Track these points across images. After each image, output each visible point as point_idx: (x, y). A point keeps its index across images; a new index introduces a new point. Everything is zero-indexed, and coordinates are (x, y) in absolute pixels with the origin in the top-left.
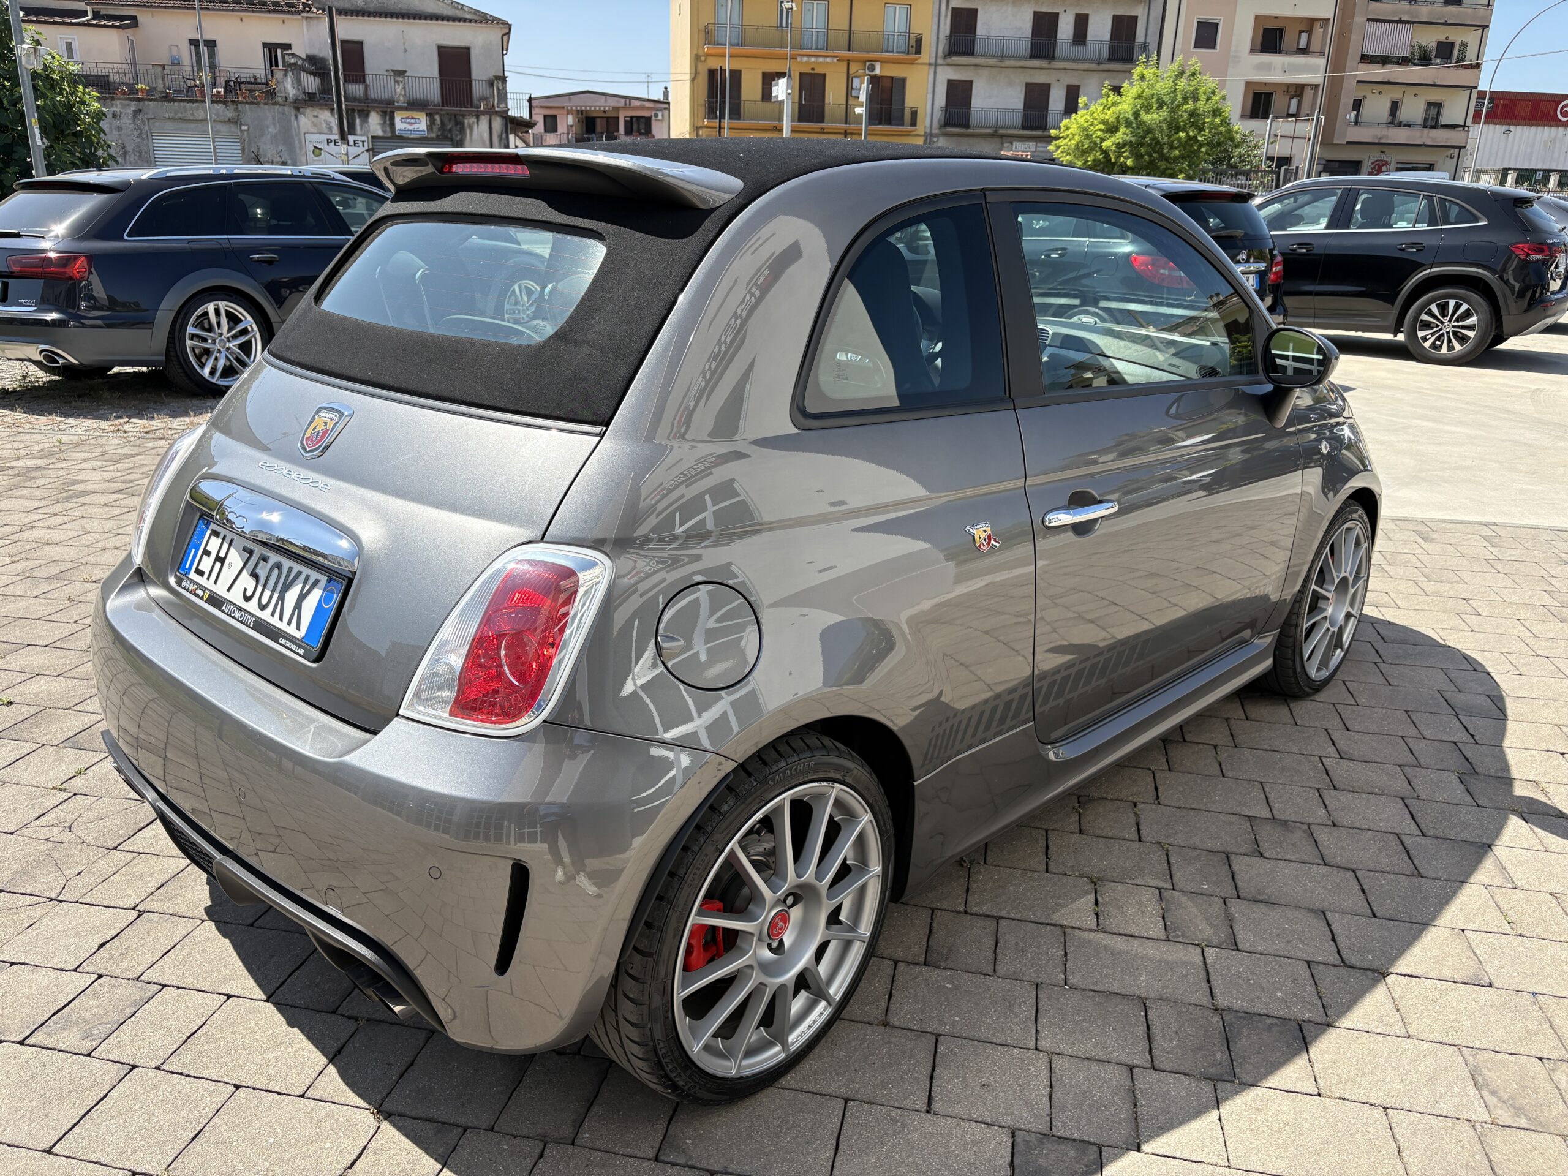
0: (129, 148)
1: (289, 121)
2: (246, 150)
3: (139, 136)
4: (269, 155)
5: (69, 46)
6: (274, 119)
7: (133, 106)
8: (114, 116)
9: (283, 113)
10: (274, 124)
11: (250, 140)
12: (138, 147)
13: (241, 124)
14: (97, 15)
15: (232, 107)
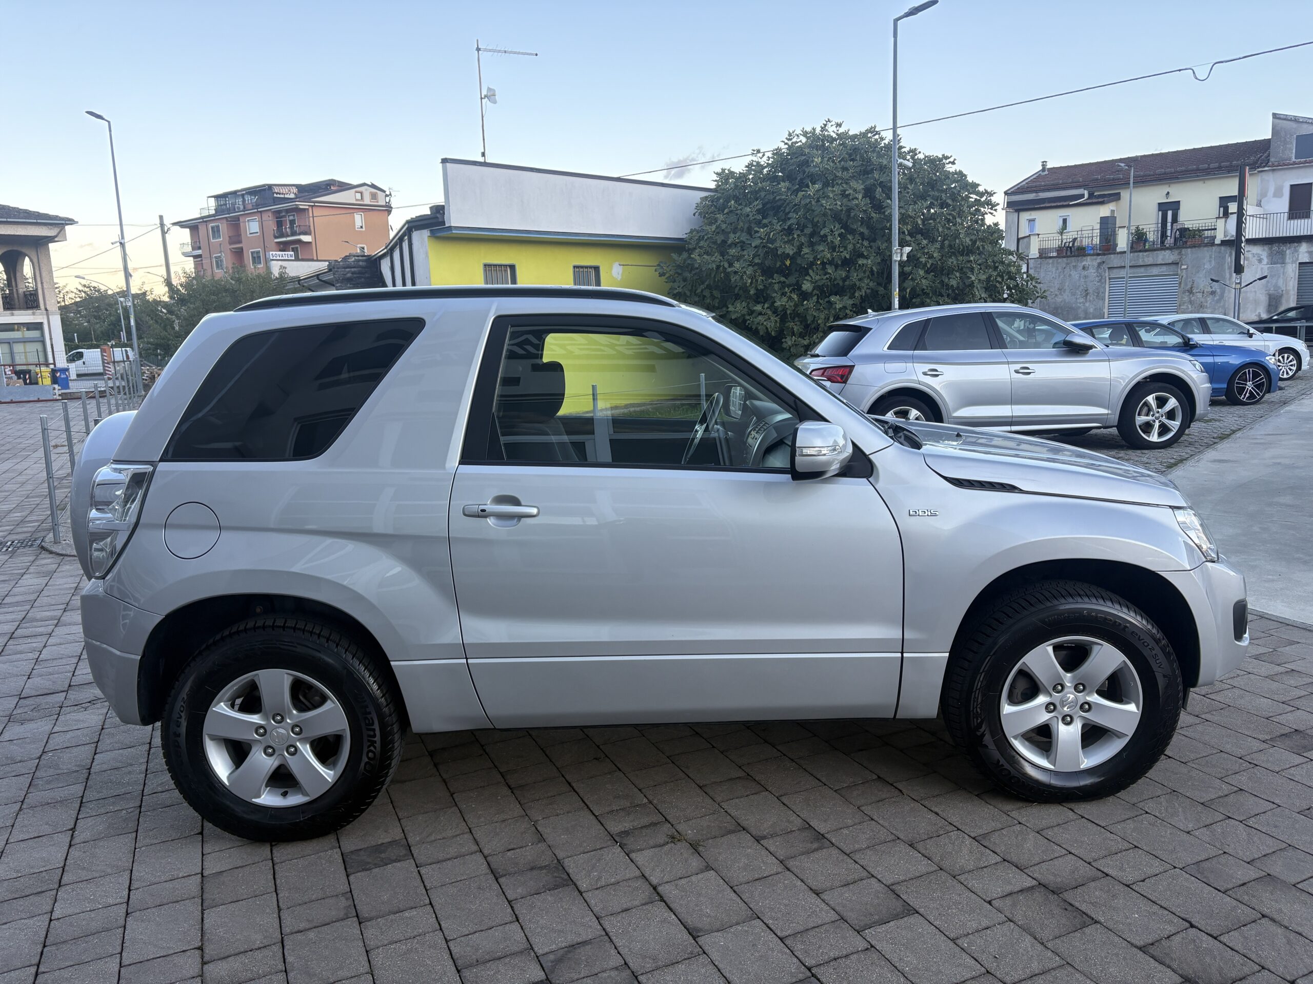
0: (1091, 291)
1: (1224, 258)
2: (1182, 285)
3: (1100, 280)
4: (1201, 286)
5: (1065, 221)
6: (1211, 257)
7: (1099, 259)
8: (1084, 268)
9: (1220, 252)
10: (1210, 261)
11: (1187, 276)
12: (1098, 289)
13: (1182, 265)
14: (1091, 195)
15: (1176, 252)
